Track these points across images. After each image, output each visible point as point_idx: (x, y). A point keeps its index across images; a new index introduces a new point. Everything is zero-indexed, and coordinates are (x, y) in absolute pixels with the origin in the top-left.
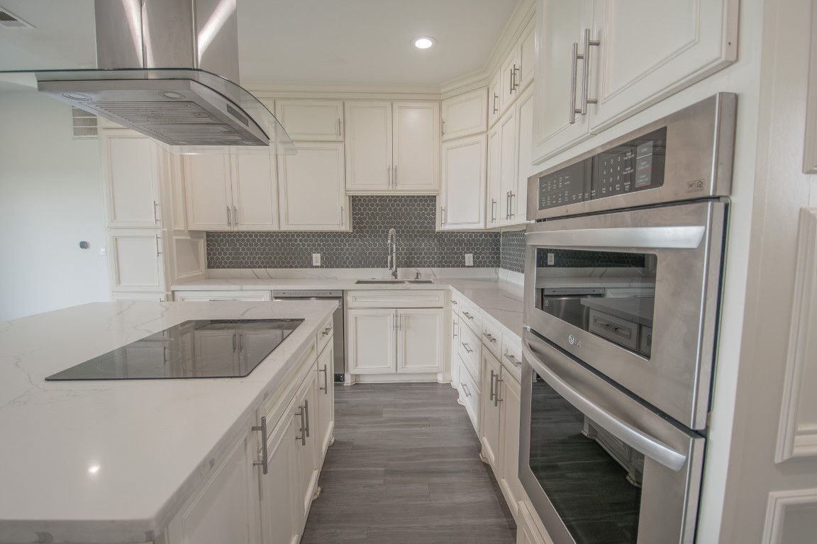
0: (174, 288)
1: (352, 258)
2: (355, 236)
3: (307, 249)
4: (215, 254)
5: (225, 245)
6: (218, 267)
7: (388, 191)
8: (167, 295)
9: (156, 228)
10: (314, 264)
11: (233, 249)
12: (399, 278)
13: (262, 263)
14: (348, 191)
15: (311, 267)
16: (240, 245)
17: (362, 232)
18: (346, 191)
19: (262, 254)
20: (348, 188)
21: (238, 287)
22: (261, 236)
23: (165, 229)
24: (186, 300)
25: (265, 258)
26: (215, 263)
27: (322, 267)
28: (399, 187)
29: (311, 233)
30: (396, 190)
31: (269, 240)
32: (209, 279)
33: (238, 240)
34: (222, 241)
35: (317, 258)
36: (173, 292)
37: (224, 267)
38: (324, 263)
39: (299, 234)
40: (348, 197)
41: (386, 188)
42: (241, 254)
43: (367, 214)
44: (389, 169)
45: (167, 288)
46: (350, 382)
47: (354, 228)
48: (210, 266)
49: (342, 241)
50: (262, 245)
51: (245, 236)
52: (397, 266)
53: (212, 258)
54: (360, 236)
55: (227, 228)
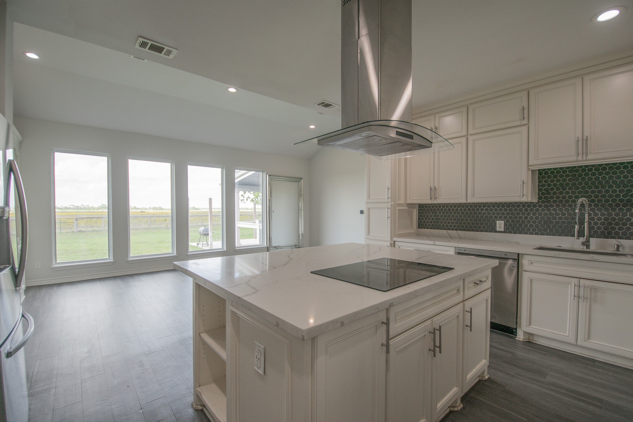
0: (395, 239)
1: (537, 226)
2: (540, 206)
3: (491, 217)
4: (423, 219)
5: (429, 213)
6: (425, 228)
7: (577, 161)
8: (391, 243)
9: (388, 202)
10: (498, 229)
11: (434, 216)
12: (593, 248)
13: (455, 226)
14: (531, 166)
15: (494, 232)
16: (440, 213)
17: (549, 202)
18: (528, 166)
19: (455, 220)
20: (530, 163)
21: (432, 242)
22: (455, 206)
23: (392, 203)
24: (401, 248)
25: (457, 223)
26: (423, 225)
27: (504, 232)
28: (590, 157)
29: (496, 203)
30: (586, 160)
31: (461, 210)
32: (418, 235)
33: (438, 210)
34: (428, 210)
35: (500, 225)
36: (394, 242)
37: (428, 228)
38: (508, 229)
39: (485, 204)
40: (530, 172)
41: (574, 158)
42: (440, 219)
43: (555, 185)
44: (578, 141)
45: (391, 239)
46: (522, 337)
47: (540, 198)
48: (419, 227)
49: (526, 210)
50: (455, 213)
51: (444, 206)
52: (590, 236)
53: (421, 222)
54: (546, 206)
55: (429, 202)
